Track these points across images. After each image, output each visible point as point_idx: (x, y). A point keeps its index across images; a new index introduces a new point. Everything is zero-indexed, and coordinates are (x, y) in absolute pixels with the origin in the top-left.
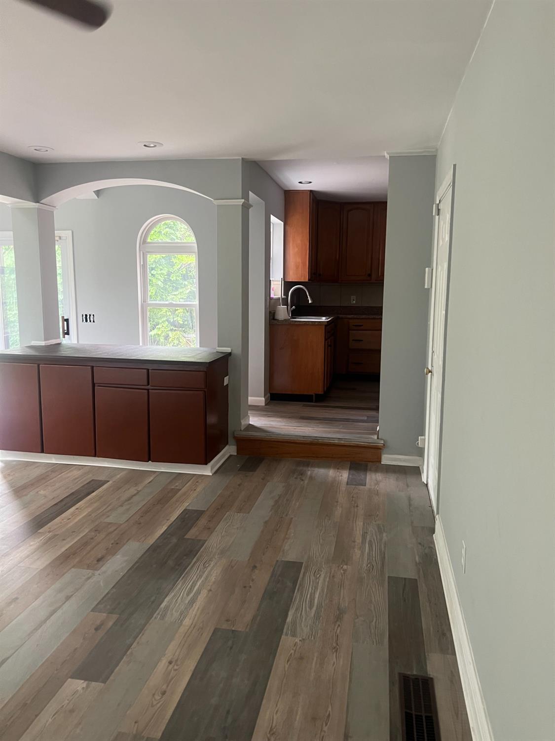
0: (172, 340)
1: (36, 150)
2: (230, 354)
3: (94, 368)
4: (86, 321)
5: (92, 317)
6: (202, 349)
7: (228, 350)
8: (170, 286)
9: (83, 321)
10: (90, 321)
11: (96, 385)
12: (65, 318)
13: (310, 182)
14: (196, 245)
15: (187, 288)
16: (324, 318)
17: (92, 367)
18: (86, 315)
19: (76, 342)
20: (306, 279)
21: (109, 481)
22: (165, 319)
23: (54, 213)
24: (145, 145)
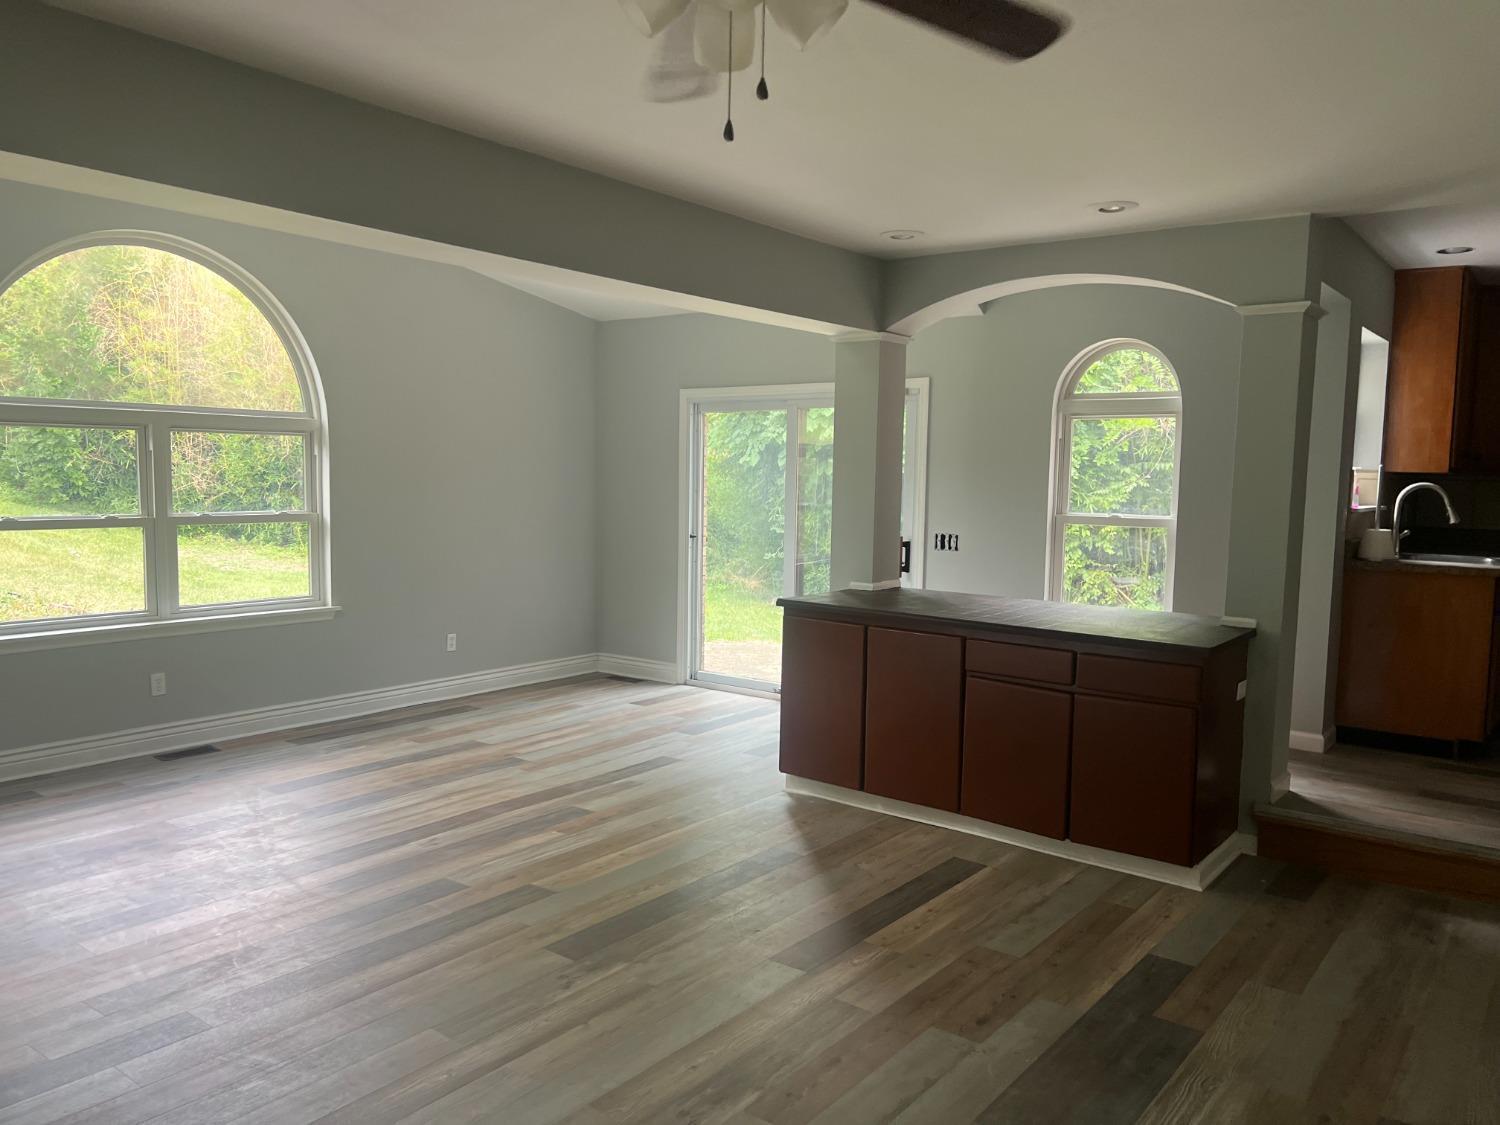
0: (1088, 588)
1: (893, 237)
2: (1253, 633)
3: (968, 641)
4: (943, 547)
5: (953, 540)
6: (1178, 615)
7: (1250, 623)
8: (1091, 477)
9: (936, 547)
10: (950, 548)
11: (968, 674)
12: (904, 540)
13: (1468, 250)
14: (1180, 398)
15: (1128, 481)
16: (1489, 560)
17: (964, 640)
18: (943, 537)
19: (920, 587)
20: (1444, 468)
21: (985, 866)
22: (1076, 544)
23: (908, 347)
24: (1101, 210)
